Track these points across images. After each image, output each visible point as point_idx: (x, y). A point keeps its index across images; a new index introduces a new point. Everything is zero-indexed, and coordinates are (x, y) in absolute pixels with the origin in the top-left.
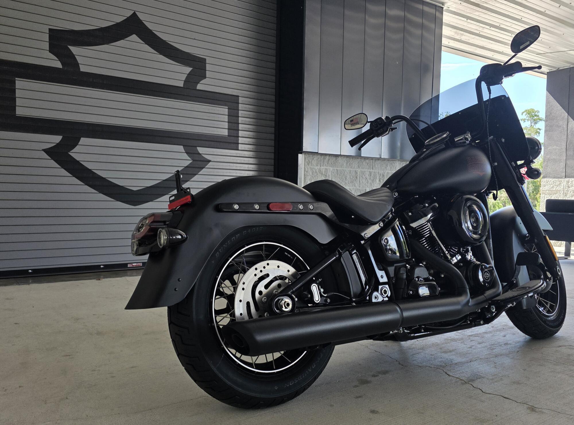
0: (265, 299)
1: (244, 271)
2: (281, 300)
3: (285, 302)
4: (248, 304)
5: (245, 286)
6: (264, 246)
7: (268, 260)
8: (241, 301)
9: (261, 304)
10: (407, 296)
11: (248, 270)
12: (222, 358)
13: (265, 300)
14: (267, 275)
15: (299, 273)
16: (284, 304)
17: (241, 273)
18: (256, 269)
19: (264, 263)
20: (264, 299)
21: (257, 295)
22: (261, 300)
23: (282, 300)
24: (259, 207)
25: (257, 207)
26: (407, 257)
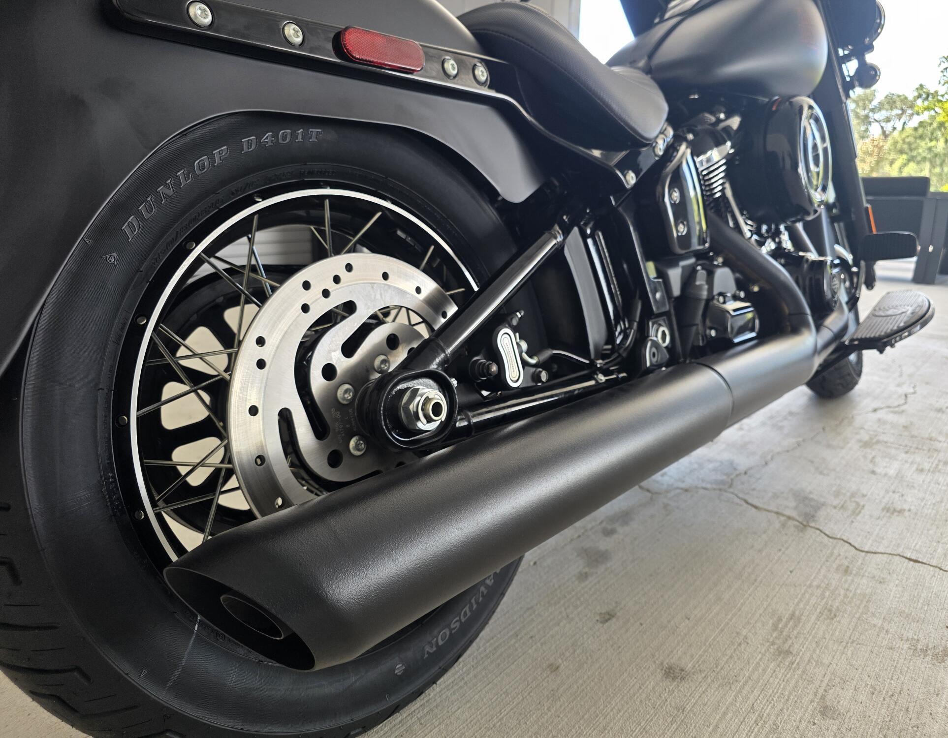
0: (346, 391)
1: (261, 297)
2: (408, 394)
3: (427, 400)
4: (285, 417)
5: (264, 353)
6: (327, 202)
7: (349, 252)
8: (253, 411)
9: (333, 410)
10: (705, 342)
11: (274, 289)
12: (194, 636)
13: (349, 396)
14: (349, 307)
15: (451, 296)
16: (423, 410)
17: (248, 301)
18: (306, 285)
19: (334, 264)
20: (344, 393)
21: (317, 382)
22: (331, 396)
23: (415, 392)
24: (300, 34)
25: (293, 33)
26: (699, 244)
